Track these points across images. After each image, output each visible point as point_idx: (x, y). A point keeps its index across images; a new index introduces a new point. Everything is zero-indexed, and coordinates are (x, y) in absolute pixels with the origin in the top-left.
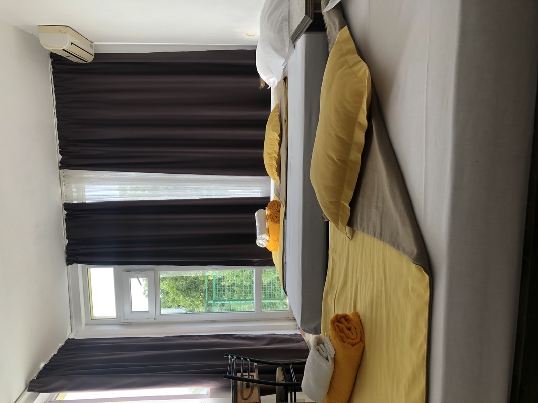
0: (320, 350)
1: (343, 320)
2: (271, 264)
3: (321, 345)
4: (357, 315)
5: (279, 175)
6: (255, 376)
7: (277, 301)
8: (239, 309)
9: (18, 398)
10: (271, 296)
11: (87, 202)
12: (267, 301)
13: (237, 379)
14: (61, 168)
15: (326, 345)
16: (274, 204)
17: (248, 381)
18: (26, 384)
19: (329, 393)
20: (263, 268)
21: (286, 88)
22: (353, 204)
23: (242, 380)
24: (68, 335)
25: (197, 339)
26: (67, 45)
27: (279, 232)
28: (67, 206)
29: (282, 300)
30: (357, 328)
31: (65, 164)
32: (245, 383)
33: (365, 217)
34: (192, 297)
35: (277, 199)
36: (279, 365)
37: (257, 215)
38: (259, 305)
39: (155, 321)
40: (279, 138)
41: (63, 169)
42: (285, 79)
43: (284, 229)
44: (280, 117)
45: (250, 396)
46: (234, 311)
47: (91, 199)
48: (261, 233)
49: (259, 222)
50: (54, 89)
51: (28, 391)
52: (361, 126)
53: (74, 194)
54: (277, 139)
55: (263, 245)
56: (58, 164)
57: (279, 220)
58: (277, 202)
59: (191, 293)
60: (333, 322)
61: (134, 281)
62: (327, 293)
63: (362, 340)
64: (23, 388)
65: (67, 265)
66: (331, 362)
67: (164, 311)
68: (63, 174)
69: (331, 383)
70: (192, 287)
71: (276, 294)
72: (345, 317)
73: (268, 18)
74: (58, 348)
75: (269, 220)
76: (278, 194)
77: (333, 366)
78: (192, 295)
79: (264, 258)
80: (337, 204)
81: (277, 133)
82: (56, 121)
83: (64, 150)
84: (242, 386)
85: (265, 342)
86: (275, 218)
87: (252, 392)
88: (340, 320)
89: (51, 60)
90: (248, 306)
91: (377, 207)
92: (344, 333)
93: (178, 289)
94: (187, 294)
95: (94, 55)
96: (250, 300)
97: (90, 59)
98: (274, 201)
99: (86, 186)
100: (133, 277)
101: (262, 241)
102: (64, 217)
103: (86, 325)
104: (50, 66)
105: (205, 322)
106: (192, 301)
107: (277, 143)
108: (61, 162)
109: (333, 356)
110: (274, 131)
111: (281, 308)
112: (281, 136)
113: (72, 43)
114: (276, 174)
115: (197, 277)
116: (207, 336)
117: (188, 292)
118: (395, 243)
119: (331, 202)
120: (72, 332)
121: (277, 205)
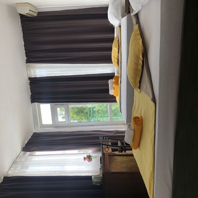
0: (130, 127)
1: (137, 118)
2: (115, 101)
3: (130, 126)
4: (141, 117)
5: (118, 65)
6: (110, 144)
7: (119, 117)
8: (101, 120)
9: (20, 154)
10: (116, 115)
11: (37, 77)
12: (114, 117)
13: (103, 145)
14: (26, 63)
15: (131, 126)
16: (116, 77)
17: (107, 145)
18: (22, 149)
19: (133, 141)
20: (112, 103)
21: (121, 30)
22: (140, 82)
23: (105, 145)
24: (34, 131)
25: (86, 132)
26: (28, 11)
27: (118, 89)
28: (30, 79)
29: (121, 117)
30: (141, 120)
31: (28, 61)
32: (106, 146)
33: (143, 86)
34: (80, 116)
35: (117, 75)
36: (119, 140)
37: (109, 82)
38: (111, 119)
39: (68, 125)
40: (118, 50)
41: (27, 63)
42: (120, 26)
43: (120, 88)
44: (118, 41)
45: (108, 150)
46: (99, 121)
47: (39, 76)
48: (111, 89)
49: (110, 84)
50: (22, 29)
51: (23, 151)
52: (141, 59)
53: (32, 74)
54: (117, 51)
55: (112, 94)
56: (25, 61)
57: (118, 84)
58: (117, 76)
59: (80, 114)
60: (133, 119)
61: (58, 109)
62: (133, 111)
63: (142, 124)
64: (21, 150)
65: (32, 103)
66: (133, 131)
67: (71, 121)
68: (28, 65)
69: (133, 137)
70: (80, 112)
71: (118, 114)
72: (137, 117)
73: (113, 4)
74: (31, 136)
75: (114, 84)
76: (118, 73)
77: (134, 132)
78: (81, 115)
79: (112, 99)
80: (135, 82)
81: (117, 48)
82: (23, 43)
83: (27, 55)
84: (105, 147)
85: (114, 133)
86: (117, 83)
87: (109, 149)
88: (136, 119)
89: (20, 16)
90: (106, 119)
91: (145, 84)
92: (137, 122)
93: (74, 112)
94: (78, 115)
95: (37, 13)
96: (107, 117)
97: (36, 15)
98: (116, 76)
99: (36, 70)
100: (58, 107)
101: (111, 92)
102: (29, 83)
103: (40, 127)
104: (20, 19)
105: (89, 126)
106: (80, 117)
107: (117, 52)
108: (27, 60)
109: (134, 129)
110: (116, 47)
111: (121, 120)
112: (119, 49)
113: (30, 10)
114: (117, 65)
115: (82, 107)
116: (90, 131)
117: (78, 114)
118: (149, 95)
119: (133, 82)
120: (35, 130)
121: (118, 77)
